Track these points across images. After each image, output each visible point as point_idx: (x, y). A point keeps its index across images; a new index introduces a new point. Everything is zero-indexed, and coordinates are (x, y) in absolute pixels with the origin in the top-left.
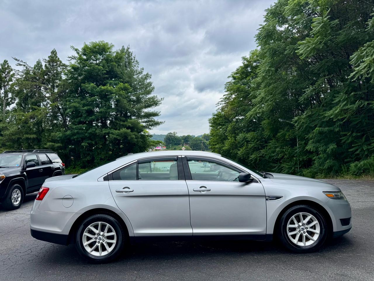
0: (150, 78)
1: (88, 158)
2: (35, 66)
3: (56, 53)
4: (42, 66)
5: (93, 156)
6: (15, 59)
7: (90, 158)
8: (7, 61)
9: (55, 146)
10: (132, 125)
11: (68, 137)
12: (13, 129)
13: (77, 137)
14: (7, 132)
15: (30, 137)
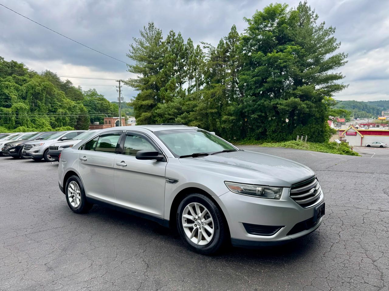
0: (333, 32)
1: (260, 130)
2: (219, 45)
3: (236, 29)
4: (224, 44)
5: (265, 128)
6: (202, 43)
7: (262, 130)
8: (199, 46)
9: (230, 119)
10: (302, 92)
11: (240, 110)
12: (201, 105)
13: (248, 110)
14: (198, 108)
15: (212, 112)
